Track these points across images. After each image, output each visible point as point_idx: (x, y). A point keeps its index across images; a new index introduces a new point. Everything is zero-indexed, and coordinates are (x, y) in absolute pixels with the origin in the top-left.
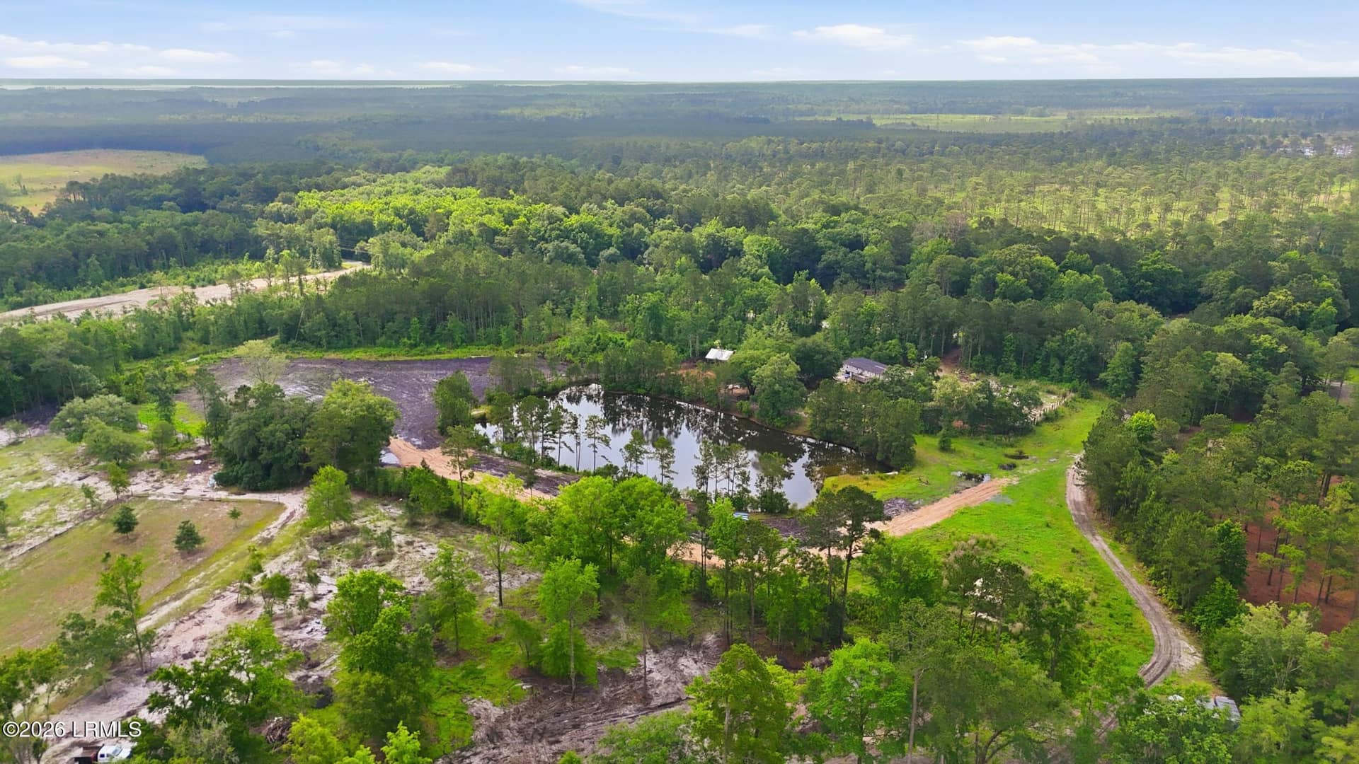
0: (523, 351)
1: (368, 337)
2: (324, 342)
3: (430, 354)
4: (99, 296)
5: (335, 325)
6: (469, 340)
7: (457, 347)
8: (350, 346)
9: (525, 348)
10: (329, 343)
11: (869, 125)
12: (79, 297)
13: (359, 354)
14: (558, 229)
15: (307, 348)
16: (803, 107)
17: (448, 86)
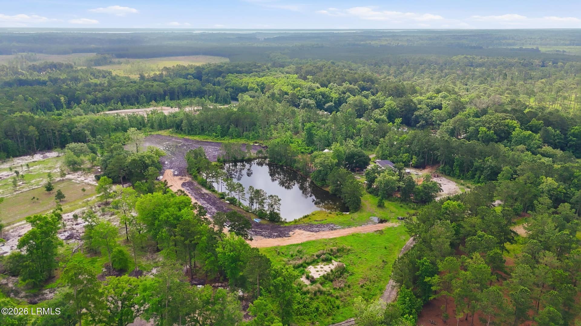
0: (256, 143)
1: (203, 131)
2: (187, 131)
3: (221, 140)
4: (139, 108)
5: (191, 125)
6: (239, 136)
7: (233, 138)
8: (195, 134)
9: (257, 141)
10: (189, 132)
11: (537, 50)
12: (132, 108)
13: (197, 138)
14: (310, 93)
15: (180, 133)
16: (511, 41)
17: (355, 31)
